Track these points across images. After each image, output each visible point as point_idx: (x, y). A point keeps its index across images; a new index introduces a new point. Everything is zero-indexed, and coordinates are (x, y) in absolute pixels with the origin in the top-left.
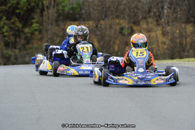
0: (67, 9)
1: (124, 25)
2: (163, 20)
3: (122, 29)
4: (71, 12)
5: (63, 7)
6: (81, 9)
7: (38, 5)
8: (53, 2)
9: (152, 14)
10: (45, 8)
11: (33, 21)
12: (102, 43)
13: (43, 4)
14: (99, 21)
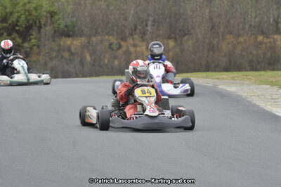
0: (62, 27)
1: (112, 41)
2: (147, 36)
3: (111, 44)
4: (66, 29)
5: (59, 24)
6: (74, 27)
7: (35, 23)
8: (49, 21)
9: (137, 31)
10: (43, 26)
11: (32, 37)
12: (93, 58)
13: (40, 22)
14: (90, 37)
